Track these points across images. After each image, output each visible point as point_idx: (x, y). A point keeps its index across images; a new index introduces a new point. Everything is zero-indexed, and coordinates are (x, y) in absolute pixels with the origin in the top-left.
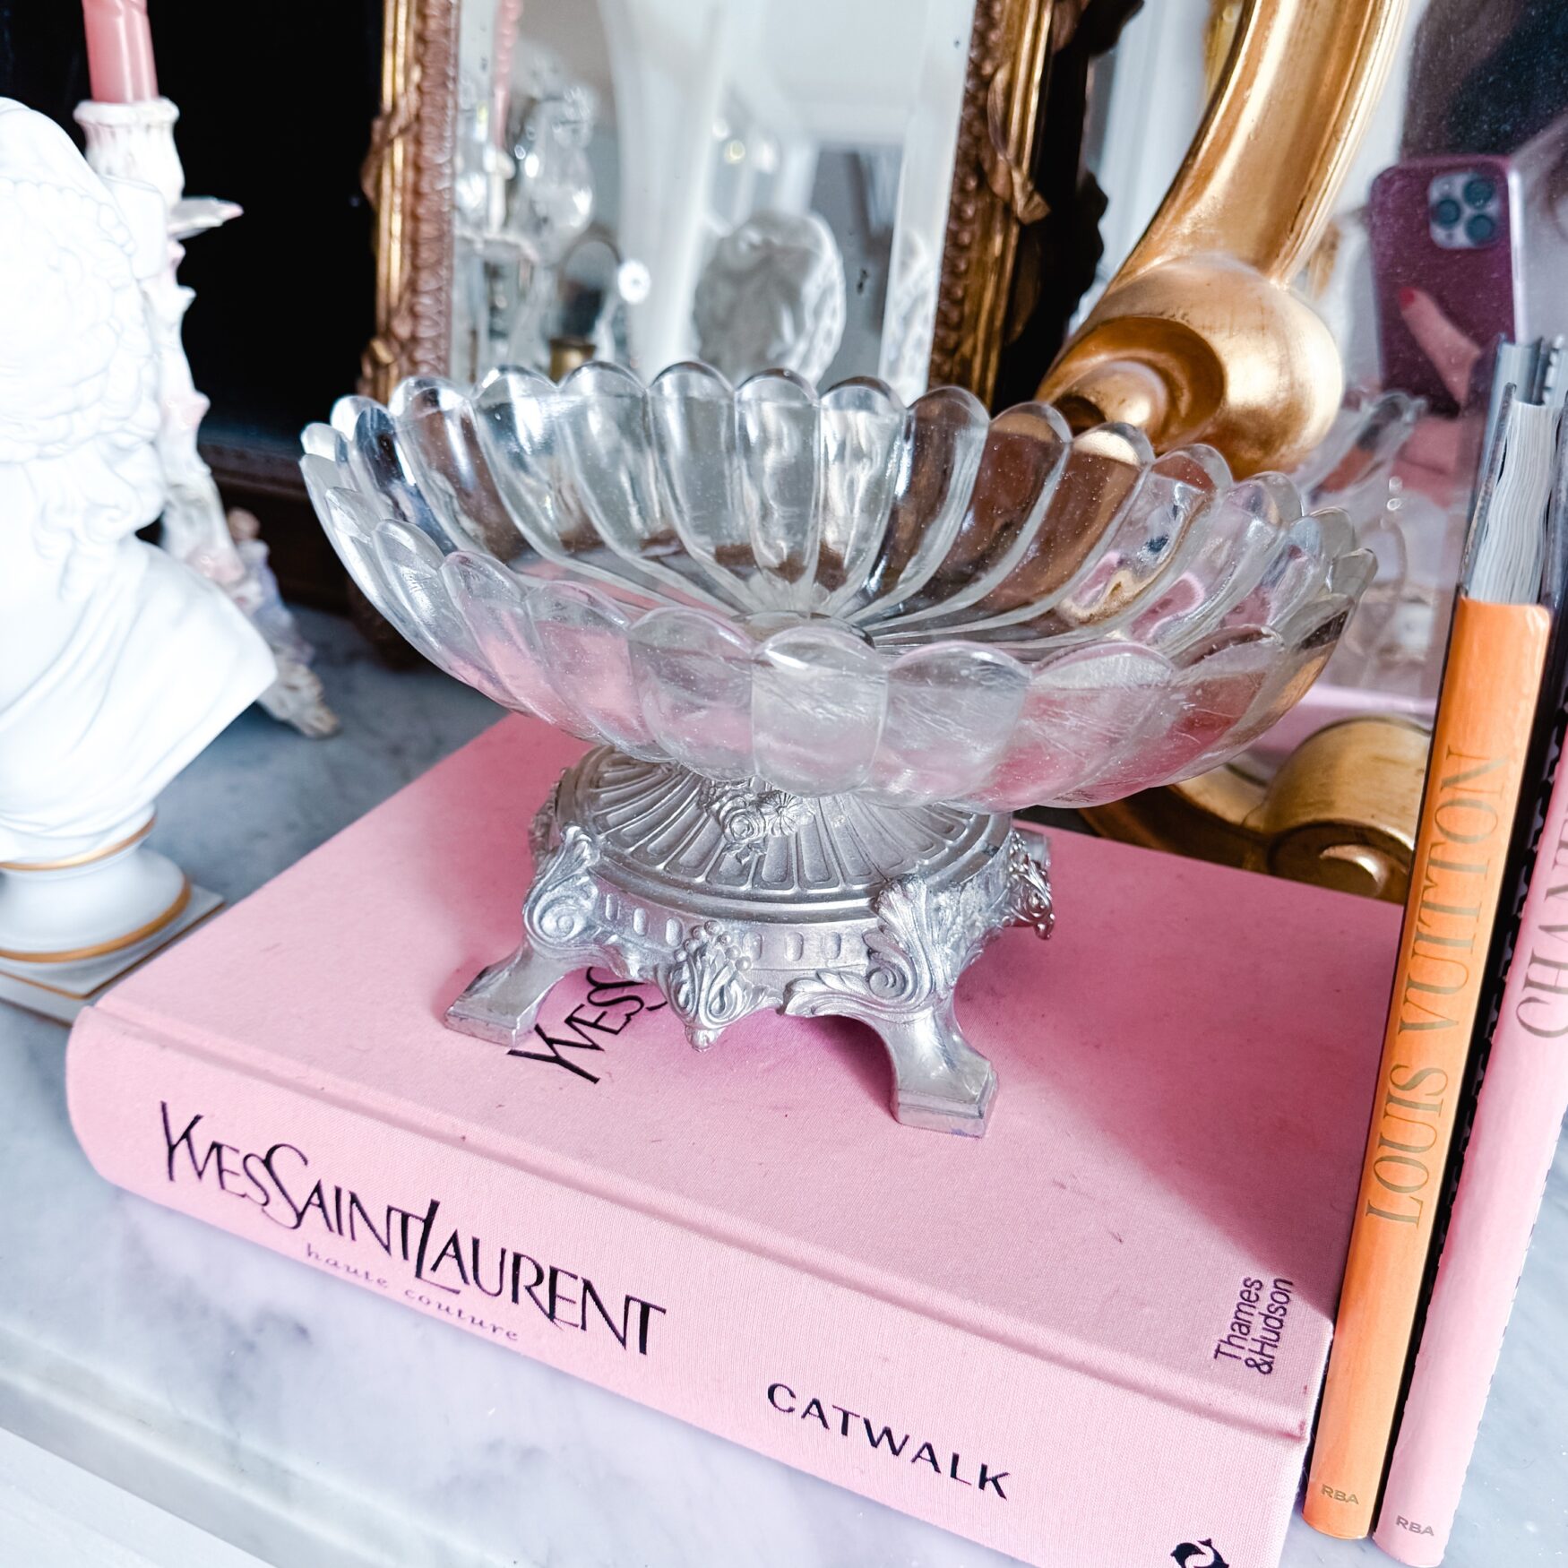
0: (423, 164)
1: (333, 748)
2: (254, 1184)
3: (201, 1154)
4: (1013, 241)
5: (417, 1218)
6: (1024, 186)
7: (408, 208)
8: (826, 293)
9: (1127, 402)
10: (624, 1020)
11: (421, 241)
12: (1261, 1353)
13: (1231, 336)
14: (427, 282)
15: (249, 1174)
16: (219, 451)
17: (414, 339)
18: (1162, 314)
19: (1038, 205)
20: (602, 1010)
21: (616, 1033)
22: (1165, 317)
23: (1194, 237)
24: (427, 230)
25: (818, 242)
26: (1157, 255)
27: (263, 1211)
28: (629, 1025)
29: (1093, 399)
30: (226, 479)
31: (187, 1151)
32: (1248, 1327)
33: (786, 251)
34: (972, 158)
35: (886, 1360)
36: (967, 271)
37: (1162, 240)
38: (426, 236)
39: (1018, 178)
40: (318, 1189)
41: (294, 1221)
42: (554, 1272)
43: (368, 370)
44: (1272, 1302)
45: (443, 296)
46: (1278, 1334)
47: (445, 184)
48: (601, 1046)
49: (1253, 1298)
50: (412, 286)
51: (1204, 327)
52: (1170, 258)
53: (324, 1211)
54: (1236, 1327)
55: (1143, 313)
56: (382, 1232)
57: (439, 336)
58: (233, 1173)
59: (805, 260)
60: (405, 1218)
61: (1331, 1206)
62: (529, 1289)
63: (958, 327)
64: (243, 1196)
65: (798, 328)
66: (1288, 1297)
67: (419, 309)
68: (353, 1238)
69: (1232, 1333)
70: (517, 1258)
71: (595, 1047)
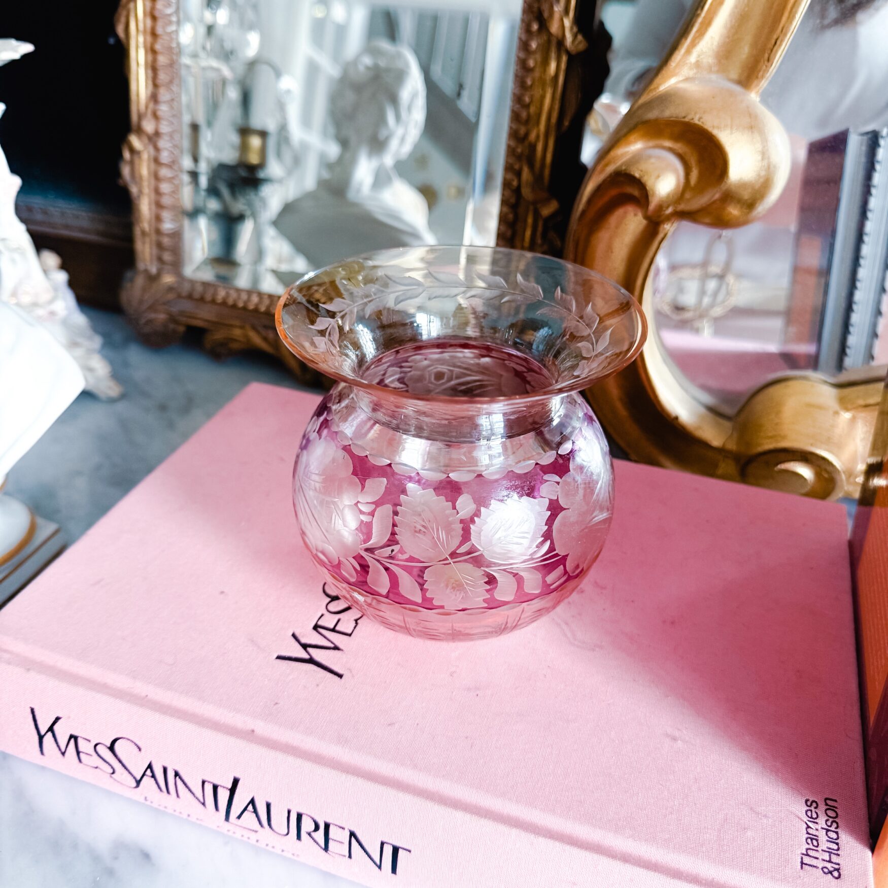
0: (157, 14)
1: (120, 407)
2: (103, 762)
3: (63, 742)
4: (563, 66)
5: (224, 787)
6: (571, 29)
7: (149, 45)
8: (414, 96)
9: (660, 178)
10: (353, 624)
11: (158, 68)
12: (830, 861)
13: (731, 133)
14: (164, 95)
15: (99, 755)
16: (30, 209)
17: (157, 134)
18: (684, 117)
19: (580, 42)
20: (337, 617)
21: (350, 635)
22: (687, 120)
23: (698, 65)
24: (162, 60)
25: (407, 65)
26: (673, 76)
27: (111, 777)
28: (357, 628)
29: (637, 175)
30: (34, 228)
31: (52, 739)
32: (817, 840)
33: (388, 70)
34: (535, 10)
35: (574, 884)
36: (532, 86)
37: (678, 65)
38: (162, 64)
39: (567, 23)
40: (150, 766)
41: (134, 784)
42: (327, 826)
43: (127, 155)
44: (827, 818)
45: (175, 104)
46: (837, 844)
47: (173, 28)
48: (341, 646)
49: (814, 816)
50: (154, 98)
51: (713, 127)
52: (681, 78)
53: (156, 780)
54: (809, 841)
55: (671, 117)
56: (200, 795)
57: (174, 131)
58: (87, 754)
59: (400, 76)
60: (215, 788)
61: (847, 736)
62: (309, 834)
63: (527, 122)
64: (97, 768)
65: (398, 117)
66: (836, 812)
67: (160, 113)
68: (178, 796)
69: (808, 846)
70: (299, 817)
71: (336, 648)
